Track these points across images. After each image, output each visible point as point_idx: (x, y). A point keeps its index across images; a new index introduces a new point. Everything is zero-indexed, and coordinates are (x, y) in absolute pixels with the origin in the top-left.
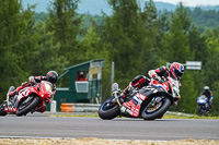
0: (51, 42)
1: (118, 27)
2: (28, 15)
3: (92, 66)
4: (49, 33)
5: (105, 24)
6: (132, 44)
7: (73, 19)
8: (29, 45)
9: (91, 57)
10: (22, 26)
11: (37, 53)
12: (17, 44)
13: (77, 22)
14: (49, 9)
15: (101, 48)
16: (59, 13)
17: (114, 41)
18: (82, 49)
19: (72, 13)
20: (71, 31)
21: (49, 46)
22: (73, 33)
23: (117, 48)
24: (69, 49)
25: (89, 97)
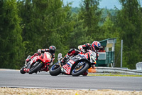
0: (82, 26)
1: (125, 17)
2: (67, 9)
3: (108, 42)
4: (81, 21)
5: (117, 15)
6: (134, 28)
7: (96, 11)
8: (68, 29)
9: (108, 37)
10: (63, 16)
11: (73, 33)
12: (60, 28)
13: (99, 14)
14: (81, 5)
15: (114, 30)
16: (87, 8)
17: (123, 26)
18: (102, 31)
19: (96, 8)
20: (95, 19)
21: (80, 29)
22: (96, 21)
23: (125, 31)
24: (93, 31)
25: (106, 63)
